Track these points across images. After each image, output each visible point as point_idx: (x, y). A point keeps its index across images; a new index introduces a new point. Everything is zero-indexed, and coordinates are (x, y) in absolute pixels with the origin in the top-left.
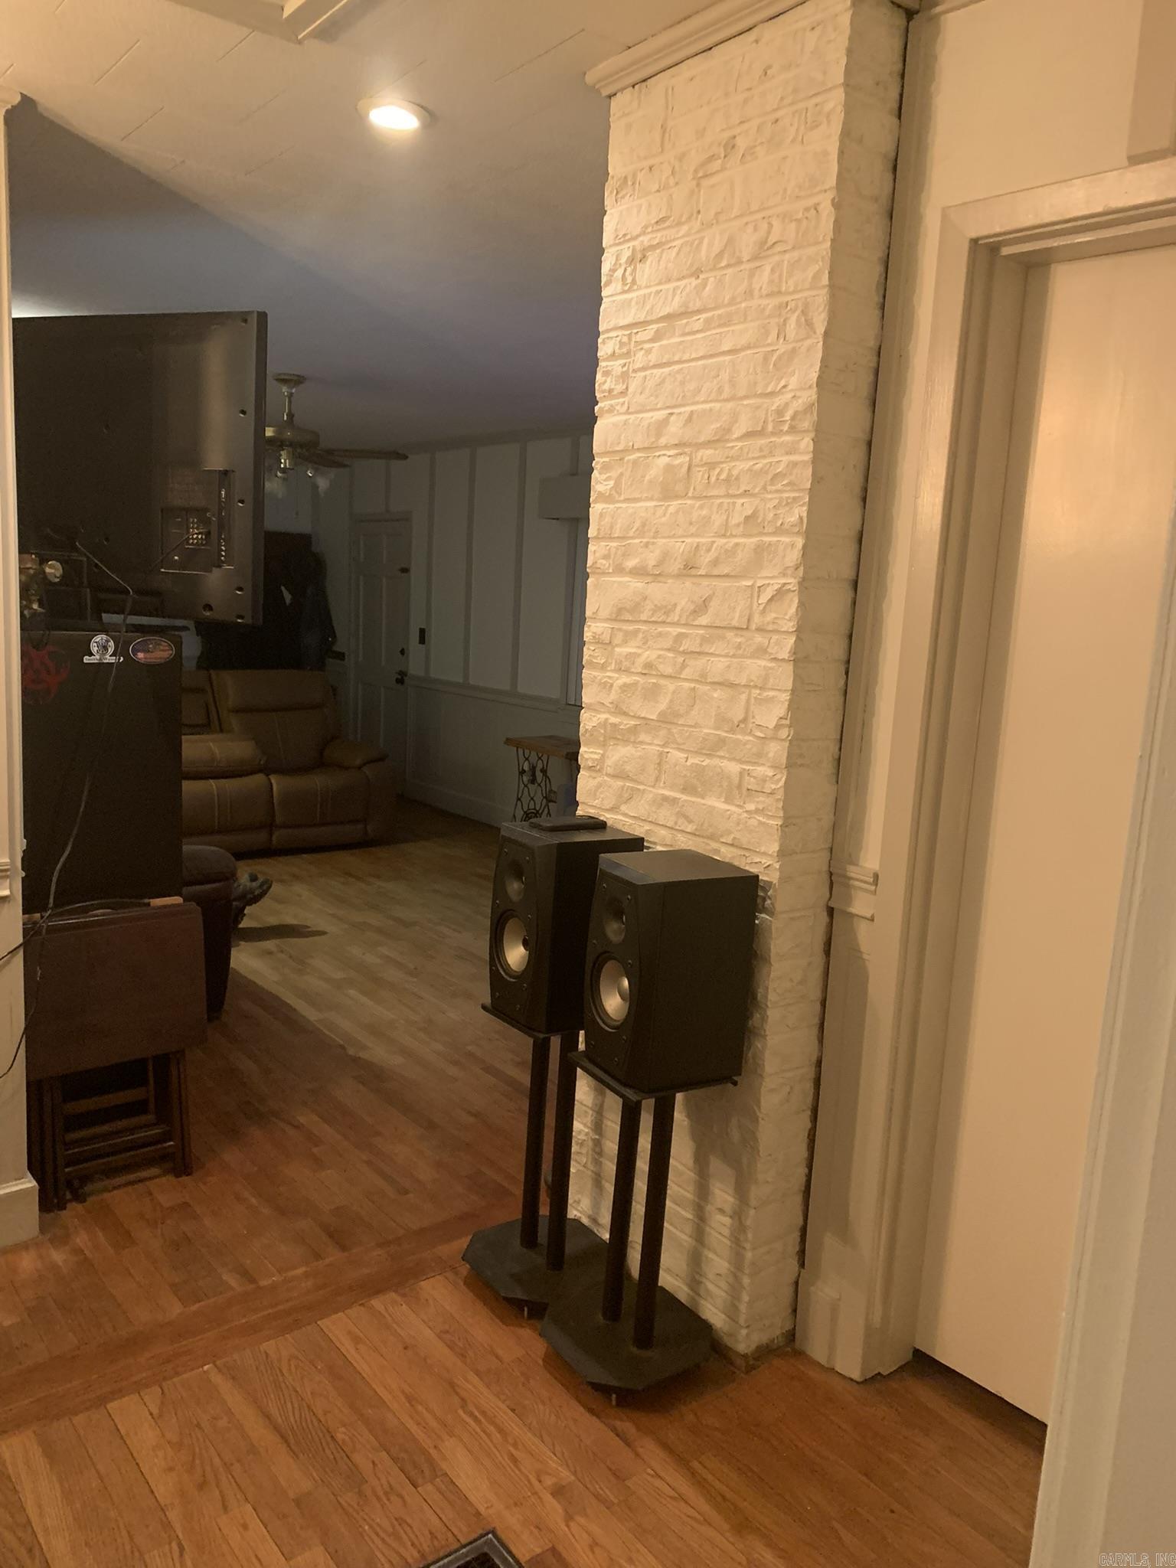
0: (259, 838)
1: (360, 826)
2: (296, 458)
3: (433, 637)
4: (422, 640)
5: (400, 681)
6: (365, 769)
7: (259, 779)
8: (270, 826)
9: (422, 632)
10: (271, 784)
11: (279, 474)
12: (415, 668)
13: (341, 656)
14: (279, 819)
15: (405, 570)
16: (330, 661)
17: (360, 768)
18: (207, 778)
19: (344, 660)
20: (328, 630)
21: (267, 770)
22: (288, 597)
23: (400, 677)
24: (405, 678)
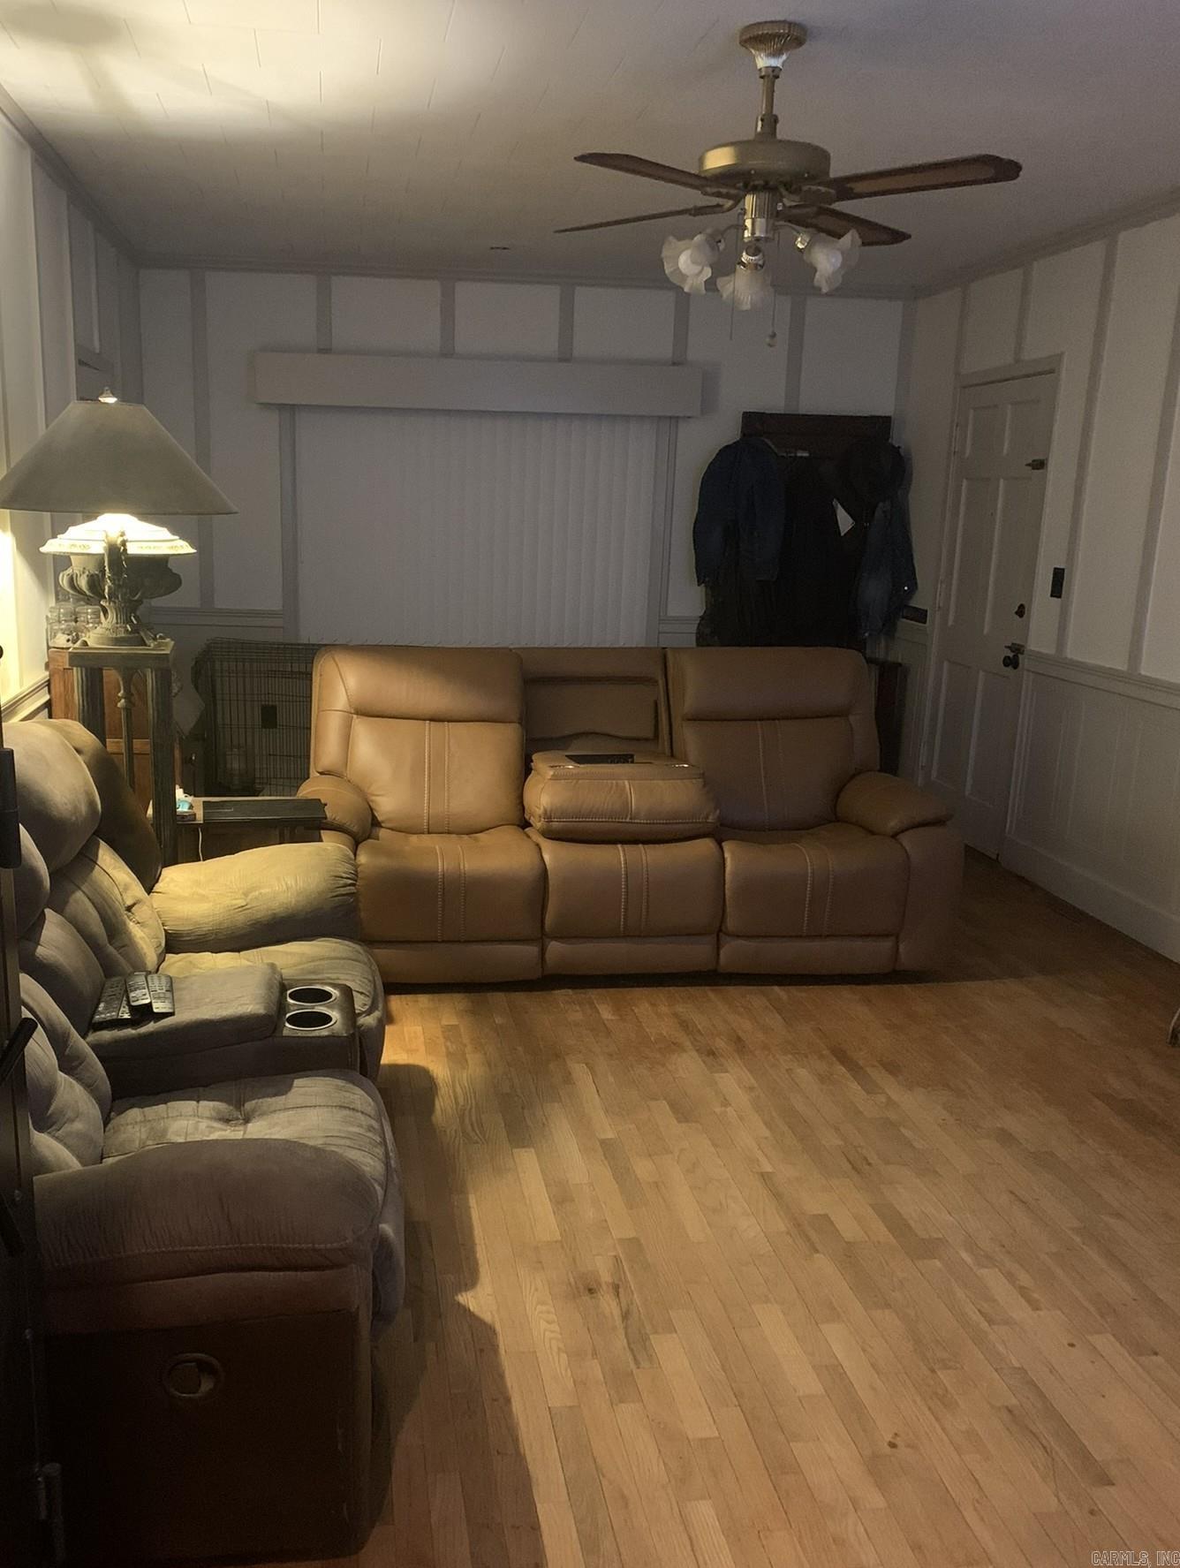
0: (696, 953)
1: (887, 944)
2: (773, 215)
3: (1076, 585)
4: (1057, 590)
5: (1011, 662)
6: (905, 839)
7: (705, 846)
8: (719, 932)
9: (1059, 576)
10: (724, 859)
11: (745, 258)
12: (1039, 640)
13: (921, 616)
14: (731, 923)
15: (1040, 465)
16: (903, 623)
17: (894, 836)
18: (614, 842)
19: (925, 623)
20: (904, 573)
21: (720, 832)
22: (845, 522)
23: (1011, 655)
24: (1020, 656)
